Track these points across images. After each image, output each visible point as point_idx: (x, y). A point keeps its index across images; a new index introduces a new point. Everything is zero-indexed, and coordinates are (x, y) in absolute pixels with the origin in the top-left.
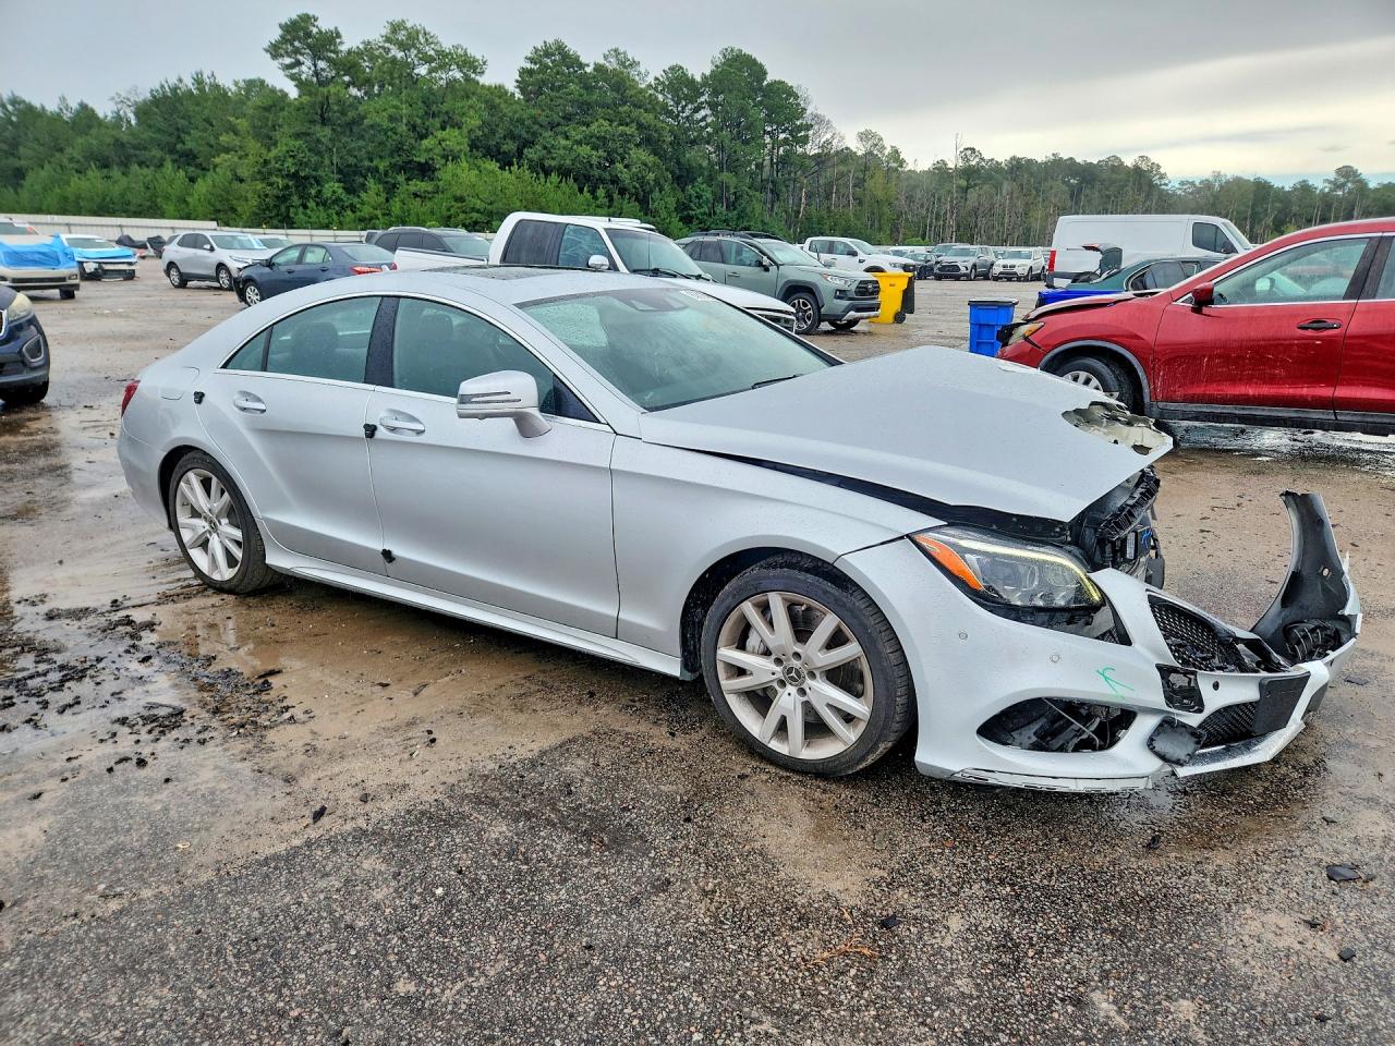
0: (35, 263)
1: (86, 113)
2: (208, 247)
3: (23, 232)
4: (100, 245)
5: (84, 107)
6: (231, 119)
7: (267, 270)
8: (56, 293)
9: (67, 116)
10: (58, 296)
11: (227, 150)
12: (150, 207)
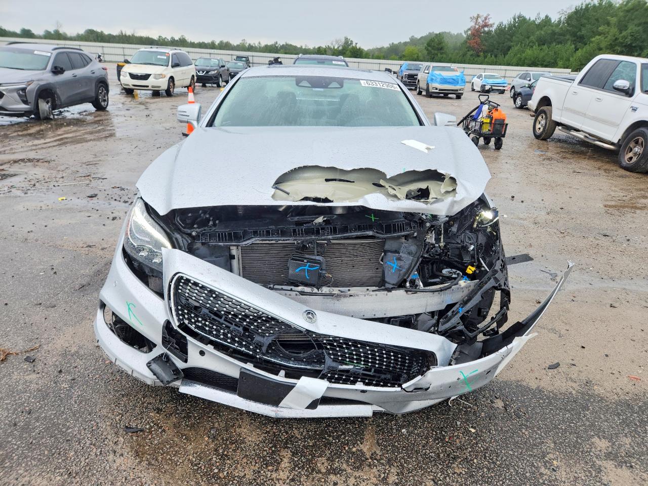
0: (449, 83)
1: (547, 20)
2: (529, 79)
3: (453, 70)
4: (497, 78)
5: (547, 17)
6: (608, 18)
7: (528, 89)
8: (454, 96)
9: (538, 22)
10: (455, 97)
11: (600, 34)
12: (553, 63)
